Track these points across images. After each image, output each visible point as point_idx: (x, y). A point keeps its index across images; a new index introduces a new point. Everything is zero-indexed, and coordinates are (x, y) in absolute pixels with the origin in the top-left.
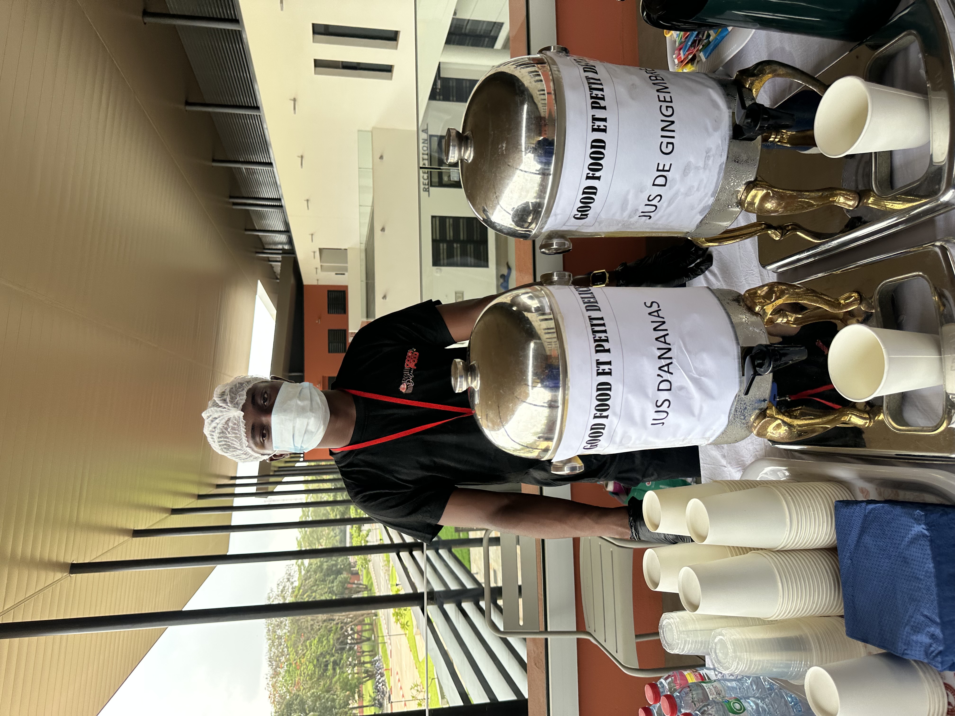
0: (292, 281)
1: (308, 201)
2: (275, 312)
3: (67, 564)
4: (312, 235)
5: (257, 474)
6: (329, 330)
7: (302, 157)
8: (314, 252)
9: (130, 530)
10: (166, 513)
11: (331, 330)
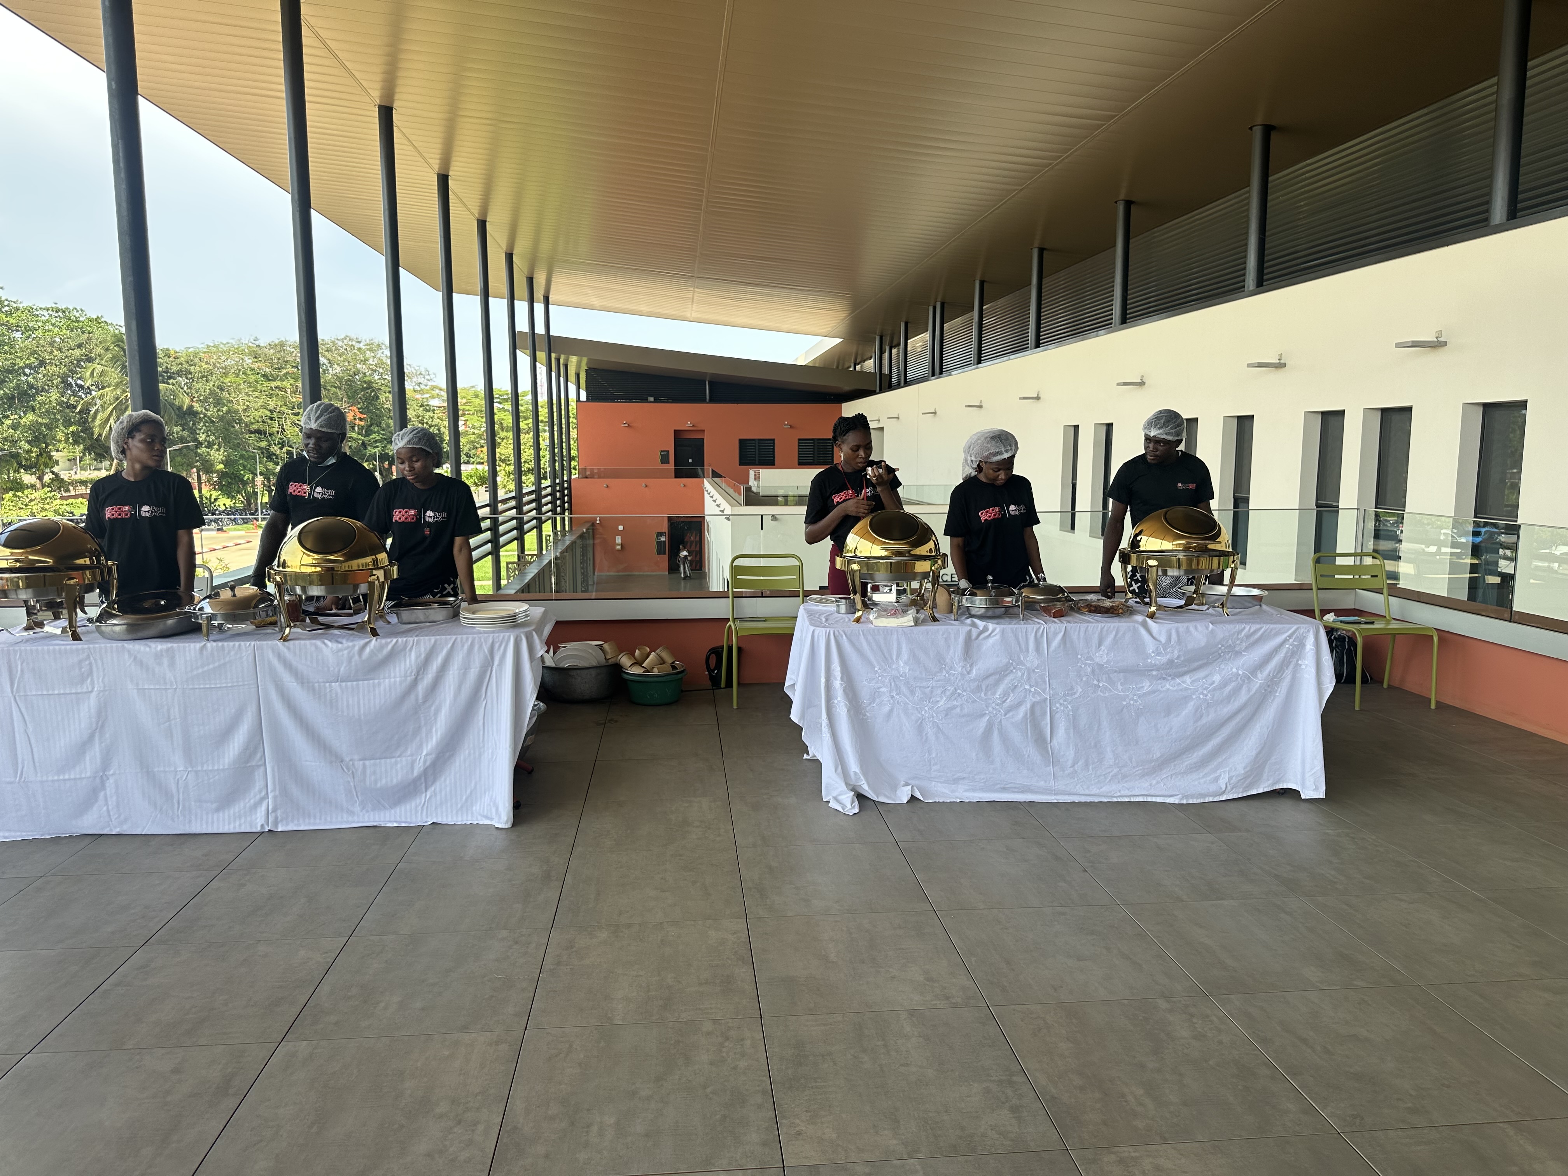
0: (847, 388)
1: (935, 413)
2: (802, 362)
3: (392, 101)
4: (898, 418)
5: (552, 334)
6: (773, 440)
7: (981, 407)
8: (879, 420)
9: (448, 169)
10: (479, 214)
11: (774, 443)
